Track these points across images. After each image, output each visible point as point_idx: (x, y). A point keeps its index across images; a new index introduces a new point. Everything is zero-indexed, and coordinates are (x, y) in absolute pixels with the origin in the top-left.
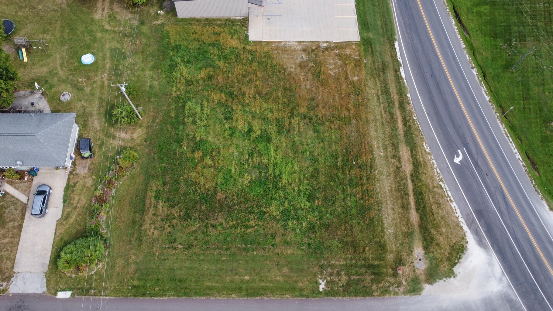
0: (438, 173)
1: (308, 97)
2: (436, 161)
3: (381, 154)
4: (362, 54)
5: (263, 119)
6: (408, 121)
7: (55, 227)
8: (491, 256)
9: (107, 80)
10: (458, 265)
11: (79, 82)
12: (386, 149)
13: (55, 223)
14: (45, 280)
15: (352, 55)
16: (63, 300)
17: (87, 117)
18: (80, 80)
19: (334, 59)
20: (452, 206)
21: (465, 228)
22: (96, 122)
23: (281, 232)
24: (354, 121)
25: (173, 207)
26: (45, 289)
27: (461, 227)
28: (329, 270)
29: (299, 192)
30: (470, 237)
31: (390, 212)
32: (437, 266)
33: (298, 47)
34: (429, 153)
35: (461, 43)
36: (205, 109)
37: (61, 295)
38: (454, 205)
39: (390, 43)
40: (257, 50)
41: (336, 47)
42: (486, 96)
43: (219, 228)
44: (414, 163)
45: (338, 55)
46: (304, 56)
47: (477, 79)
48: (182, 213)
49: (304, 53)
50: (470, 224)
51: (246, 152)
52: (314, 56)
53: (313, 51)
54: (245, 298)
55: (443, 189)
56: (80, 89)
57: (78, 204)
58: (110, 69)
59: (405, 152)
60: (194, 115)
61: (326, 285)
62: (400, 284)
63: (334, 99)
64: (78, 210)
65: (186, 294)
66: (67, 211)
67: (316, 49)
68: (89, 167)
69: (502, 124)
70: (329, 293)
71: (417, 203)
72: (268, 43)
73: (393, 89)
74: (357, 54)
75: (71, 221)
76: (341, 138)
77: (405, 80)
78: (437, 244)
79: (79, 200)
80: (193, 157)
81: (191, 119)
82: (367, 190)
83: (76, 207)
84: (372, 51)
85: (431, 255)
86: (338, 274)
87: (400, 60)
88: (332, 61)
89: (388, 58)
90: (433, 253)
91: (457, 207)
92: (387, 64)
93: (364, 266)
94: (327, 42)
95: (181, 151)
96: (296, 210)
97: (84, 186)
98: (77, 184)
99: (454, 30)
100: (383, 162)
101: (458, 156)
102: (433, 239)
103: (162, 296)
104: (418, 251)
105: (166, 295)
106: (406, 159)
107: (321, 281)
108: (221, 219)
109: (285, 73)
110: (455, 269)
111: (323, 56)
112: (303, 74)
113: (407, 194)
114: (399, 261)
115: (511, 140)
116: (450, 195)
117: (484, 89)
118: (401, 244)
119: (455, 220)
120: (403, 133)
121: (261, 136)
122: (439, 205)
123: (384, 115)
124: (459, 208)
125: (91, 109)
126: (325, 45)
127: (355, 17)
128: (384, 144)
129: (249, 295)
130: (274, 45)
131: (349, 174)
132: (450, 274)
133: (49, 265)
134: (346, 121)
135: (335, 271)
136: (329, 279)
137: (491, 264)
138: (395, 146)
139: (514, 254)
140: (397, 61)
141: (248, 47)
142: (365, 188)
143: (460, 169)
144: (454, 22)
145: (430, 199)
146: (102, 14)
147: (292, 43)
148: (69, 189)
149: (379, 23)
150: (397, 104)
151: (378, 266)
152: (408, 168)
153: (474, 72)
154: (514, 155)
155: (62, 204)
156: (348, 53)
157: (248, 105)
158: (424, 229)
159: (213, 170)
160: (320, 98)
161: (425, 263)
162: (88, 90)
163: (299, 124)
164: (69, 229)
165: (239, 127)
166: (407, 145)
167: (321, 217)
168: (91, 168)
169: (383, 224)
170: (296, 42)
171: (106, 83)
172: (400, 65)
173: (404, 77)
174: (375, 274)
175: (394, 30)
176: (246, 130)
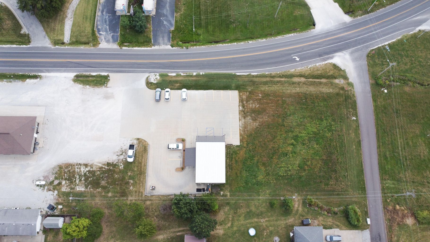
0: (304, 68)
1: (272, 118)
2: (299, 67)
3: (298, 89)
4: (246, 90)
5: (286, 139)
6: (280, 76)
7: (343, 231)
8: (336, 55)
9: (265, 219)
10: (341, 68)
11: (267, 234)
12: (296, 87)
13: (341, 231)
14: (364, 231)
15: (246, 95)
16: (371, 221)
17: (288, 226)
18: (265, 234)
19: (249, 104)
20: (318, 65)
21: (326, 62)
22: (289, 221)
23: (337, 132)
24: (284, 99)
25: (331, 178)
26: (368, 230)
27: (326, 64)
28: (348, 115)
29: (319, 124)
30: (330, 61)
31: (323, 89)
32: (342, 75)
33: (243, 121)
34: (295, 70)
35: (234, 44)
36: (283, 166)
37: (369, 223)
38: (317, 64)
39: (237, 77)
40: (247, 141)
41: (242, 102)
42: (264, 40)
43: (338, 157)
44: (300, 77)
45: (247, 102)
46: (248, 118)
47: (254, 42)
48: (333, 173)
49: (246, 118)
50: (325, 60)
51: (303, 146)
52: (248, 114)
53: (245, 114)
54: (361, 147)
55: (311, 67)
56: (271, 232)
57: (331, 222)
58: (258, 218)
59: (296, 80)
60: (286, 171)
61: (354, 117)
62: (351, 90)
63: (273, 106)
64: (334, 222)
65: (362, 171)
66: (335, 227)
67: (244, 112)
68: (314, 220)
69: (278, 37)
70: (356, 115)
71: (318, 78)
72: (241, 135)
73: (264, 80)
74: (246, 93)
75: (339, 224)
76: (292, 105)
77: (259, 73)
78: (334, 74)
79: (329, 222)
80: (308, 170)
81: (289, 172)
82: (315, 97)
83: (333, 223)
84: (243, 86)
85: (338, 77)
86: (350, 112)
87: (247, 74)
88: (251, 105)
89: (246, 79)
90: (337, 76)
91: (318, 64)
92: (250, 80)
93: (346, 102)
94: (239, 106)
95: (305, 176)
96: (327, 126)
97: (323, 221)
98: (323, 224)
99: (225, 46)
100: (302, 89)
101: (296, 59)
102: (332, 75)
103: (364, 181)
104: (337, 81)
105: (364, 179)
106: (299, 79)
107: (353, 119)
108: (334, 157)
109: (259, 128)
110: (343, 69)
111: (248, 109)
112: (259, 119)
113: (315, 82)
114: (343, 89)
115: (285, 35)
116: (313, 65)
117: (260, 40)
118: (336, 87)
119: (324, 65)
120: (286, 79)
121: (295, 140)
122: (318, 70)
123: (279, 85)
124: (318, 63)
125: (283, 225)
126: (241, 108)
127: (222, 91)
128: (294, 87)
129: (360, 146)
130: (242, 133)
131: (309, 103)
132: (344, 71)
133: (359, 230)
134: (284, 102)
135: (349, 113)
136: (351, 116)
137: (339, 56)
138: (294, 83)
139: (334, 47)
140: (248, 75)
141: (245, 145)
142: (315, 98)
143: (302, 59)
144: (221, 45)
145: (316, 73)
146: (220, 229)
147: (240, 124)
148: (325, 228)
149: (225, 80)
150: (272, 79)
151: (345, 97)
152: (303, 79)
153: (250, 42)
154: (292, 36)
155: (333, 229)
156: (245, 97)
157: (279, 145)
158: (328, 77)
159: (313, 161)
160: (272, 112)
161: (341, 79)
162: (271, 228)
163: (287, 123)
164: (342, 224)
165: (290, 149)
166: (292, 78)
167: (329, 116)
168: (314, 219)
169: (329, 93)
170: (240, 122)
171: (267, 219)
172: (250, 74)
173: (257, 74)
174: (348, 98)
175: (229, 74)
176: (292, 146)
